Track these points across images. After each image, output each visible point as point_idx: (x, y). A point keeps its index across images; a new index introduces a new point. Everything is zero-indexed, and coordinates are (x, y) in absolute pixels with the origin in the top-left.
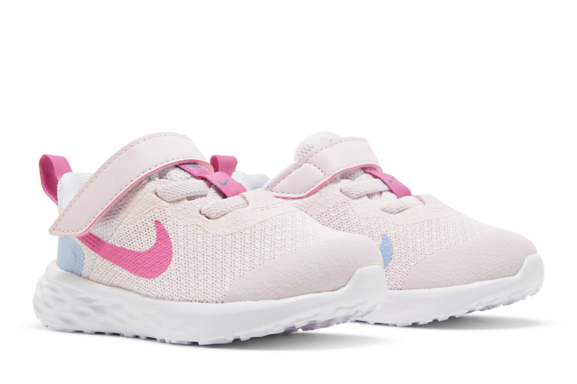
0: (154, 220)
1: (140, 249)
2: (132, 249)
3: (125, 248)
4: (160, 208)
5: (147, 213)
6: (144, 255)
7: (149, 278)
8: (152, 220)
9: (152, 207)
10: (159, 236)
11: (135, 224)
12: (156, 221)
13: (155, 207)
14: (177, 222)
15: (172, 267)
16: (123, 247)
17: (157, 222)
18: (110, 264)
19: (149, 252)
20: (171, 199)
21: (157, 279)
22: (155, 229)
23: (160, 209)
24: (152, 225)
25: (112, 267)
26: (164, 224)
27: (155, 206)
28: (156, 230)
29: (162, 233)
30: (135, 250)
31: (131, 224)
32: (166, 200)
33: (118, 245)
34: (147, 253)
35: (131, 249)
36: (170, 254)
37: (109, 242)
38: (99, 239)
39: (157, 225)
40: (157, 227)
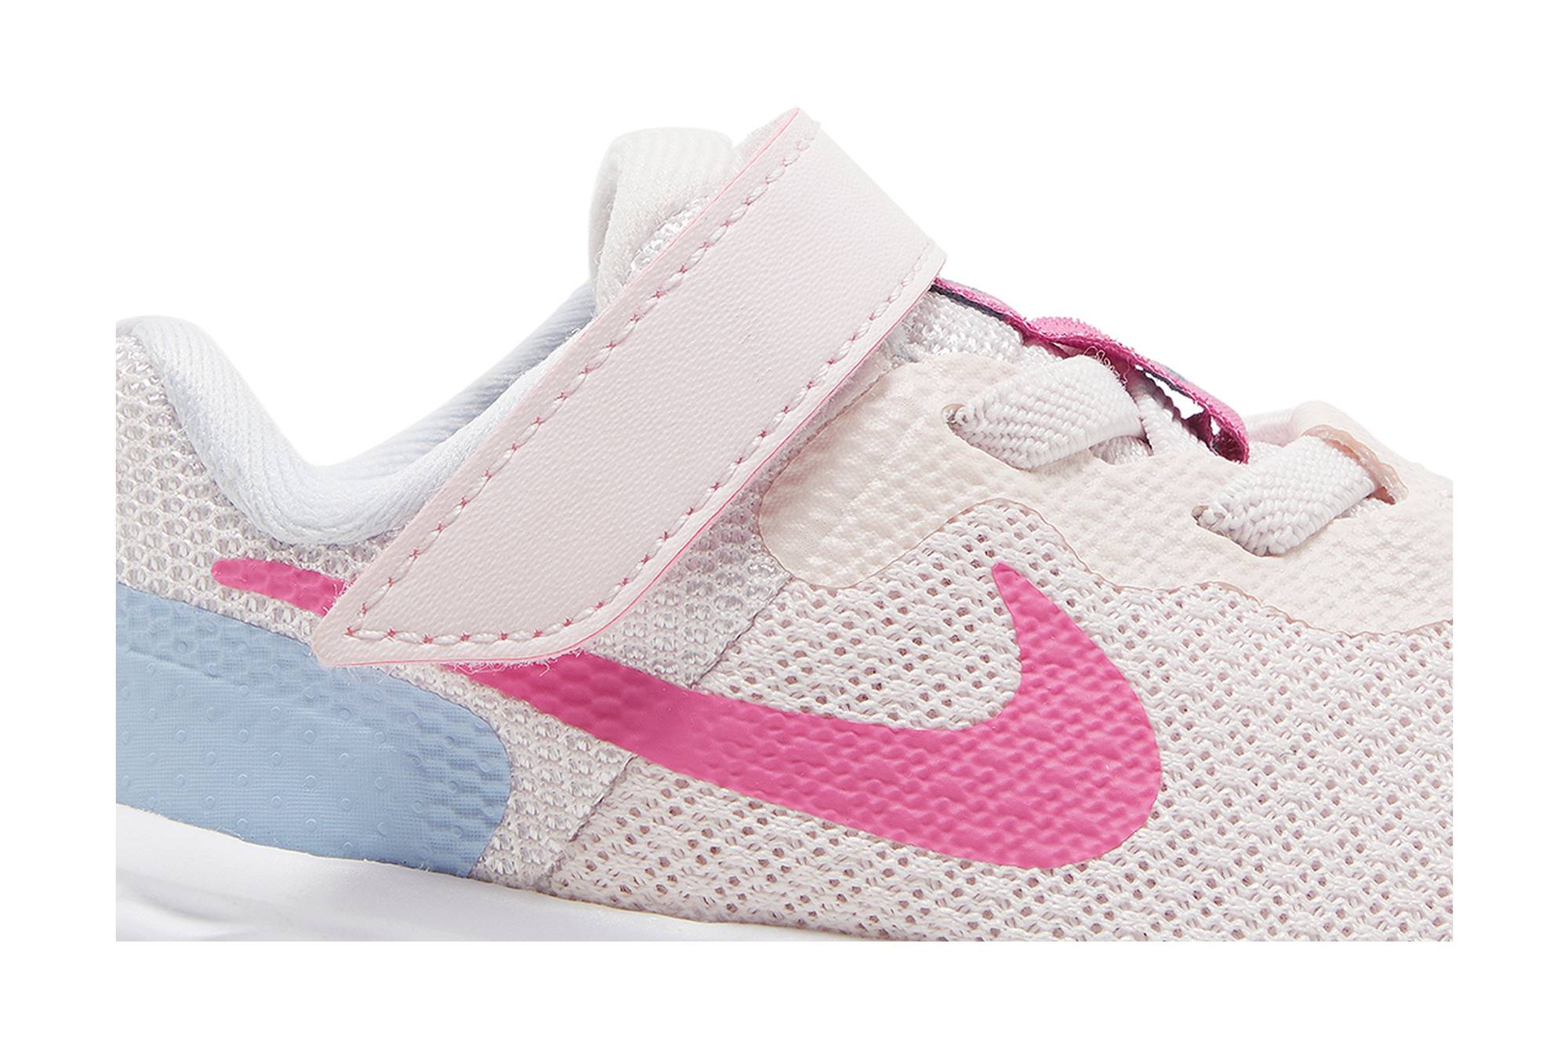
0: (992, 562)
1: (933, 714)
2: (881, 716)
3: (828, 717)
4: (1004, 500)
5: (941, 530)
6: (971, 747)
7: (1046, 866)
8: (976, 564)
9: (961, 499)
10: (1036, 643)
11: (885, 588)
12: (1001, 568)
13: (981, 495)
14: (1112, 572)
15: (1182, 804)
16: (820, 709)
17: (1004, 573)
18: (733, 806)
19: (1002, 728)
20: (1045, 453)
21: (1102, 868)
22: (998, 611)
23: (1003, 504)
24: (977, 586)
25: (750, 820)
26: (1042, 583)
27: (976, 489)
28: (1007, 616)
29: (1044, 628)
30: (903, 722)
31: (854, 587)
32: (1020, 459)
33: (783, 701)
34: (986, 736)
35: (872, 719)
36: (1140, 737)
37: (717, 684)
38: (635, 677)
39: (1008, 590)
40: (1010, 600)
